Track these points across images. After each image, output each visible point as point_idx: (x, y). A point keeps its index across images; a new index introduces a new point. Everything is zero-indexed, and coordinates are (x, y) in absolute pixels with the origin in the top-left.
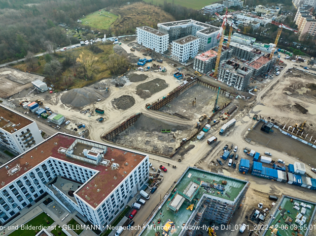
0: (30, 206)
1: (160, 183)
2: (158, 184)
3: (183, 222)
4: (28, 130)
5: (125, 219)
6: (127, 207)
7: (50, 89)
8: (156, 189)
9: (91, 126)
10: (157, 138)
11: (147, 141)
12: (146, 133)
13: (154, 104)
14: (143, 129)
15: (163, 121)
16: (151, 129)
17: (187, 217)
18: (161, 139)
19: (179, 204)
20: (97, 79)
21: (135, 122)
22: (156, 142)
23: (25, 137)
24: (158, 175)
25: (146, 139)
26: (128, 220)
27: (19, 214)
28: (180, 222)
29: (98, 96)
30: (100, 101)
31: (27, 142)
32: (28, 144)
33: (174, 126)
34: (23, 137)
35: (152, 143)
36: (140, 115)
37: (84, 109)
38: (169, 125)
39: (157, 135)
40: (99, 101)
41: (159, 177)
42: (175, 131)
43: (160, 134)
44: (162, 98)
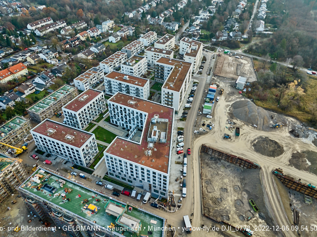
0: (124, 129)
1: (165, 210)
2: (163, 208)
3: (97, 221)
4: (172, 94)
5: (121, 188)
6: (132, 187)
7: (245, 90)
8: (157, 208)
9: (214, 133)
10: (236, 198)
11: (226, 189)
12: (239, 184)
13: (289, 177)
14: (242, 180)
15: (265, 196)
16: (247, 188)
17: (103, 224)
18: (238, 203)
19: (111, 211)
20: (289, 113)
21: (248, 168)
22: (229, 198)
23: (168, 96)
24: (174, 206)
25: (228, 188)
26: (121, 191)
27: (117, 126)
28: (97, 219)
29: (259, 123)
30: (255, 127)
31: (168, 101)
32: (168, 103)
33: (267, 213)
34: (167, 96)
35: (225, 195)
36: (257, 167)
37: (235, 121)
38: (264, 206)
39: (242, 197)
40: (253, 126)
41: (172, 208)
42: (261, 217)
43: (245, 201)
44: (308, 184)
